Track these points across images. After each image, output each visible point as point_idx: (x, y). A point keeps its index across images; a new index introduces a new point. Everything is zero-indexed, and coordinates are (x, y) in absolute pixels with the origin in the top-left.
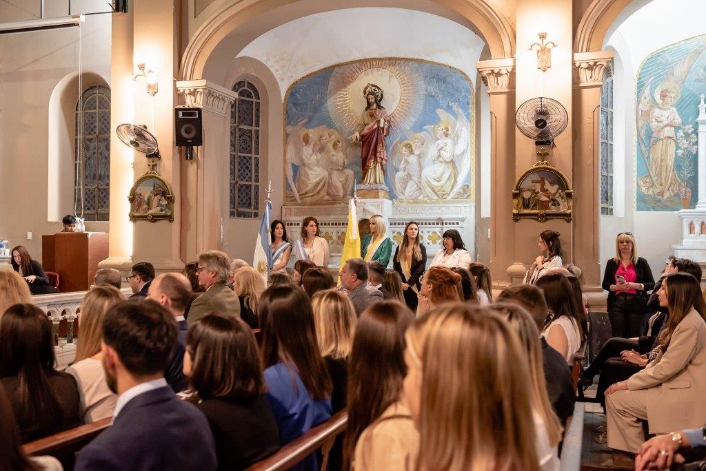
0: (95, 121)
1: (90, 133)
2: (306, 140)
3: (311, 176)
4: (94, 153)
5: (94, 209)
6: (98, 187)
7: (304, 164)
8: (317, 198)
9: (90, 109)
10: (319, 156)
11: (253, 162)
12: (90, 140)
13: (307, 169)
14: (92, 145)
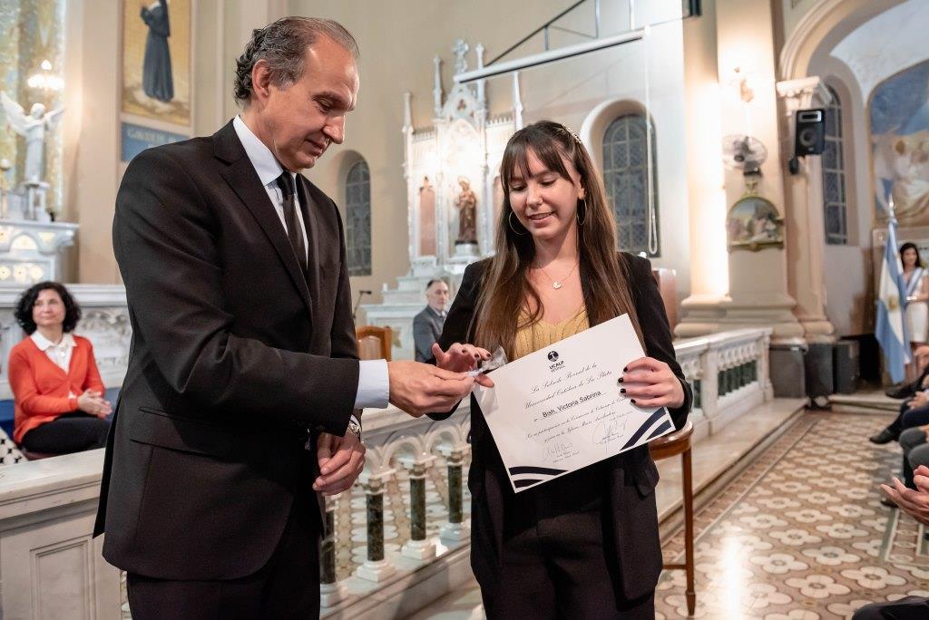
0: (626, 152)
1: (619, 166)
2: (901, 149)
3: (910, 192)
4: (626, 187)
5: (629, 246)
6: (632, 224)
7: (899, 178)
8: (920, 218)
9: (619, 140)
10: (921, 167)
11: (839, 179)
12: (621, 174)
13: (904, 184)
14: (623, 178)
